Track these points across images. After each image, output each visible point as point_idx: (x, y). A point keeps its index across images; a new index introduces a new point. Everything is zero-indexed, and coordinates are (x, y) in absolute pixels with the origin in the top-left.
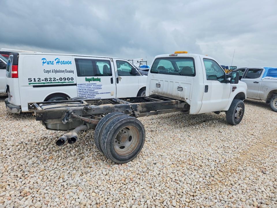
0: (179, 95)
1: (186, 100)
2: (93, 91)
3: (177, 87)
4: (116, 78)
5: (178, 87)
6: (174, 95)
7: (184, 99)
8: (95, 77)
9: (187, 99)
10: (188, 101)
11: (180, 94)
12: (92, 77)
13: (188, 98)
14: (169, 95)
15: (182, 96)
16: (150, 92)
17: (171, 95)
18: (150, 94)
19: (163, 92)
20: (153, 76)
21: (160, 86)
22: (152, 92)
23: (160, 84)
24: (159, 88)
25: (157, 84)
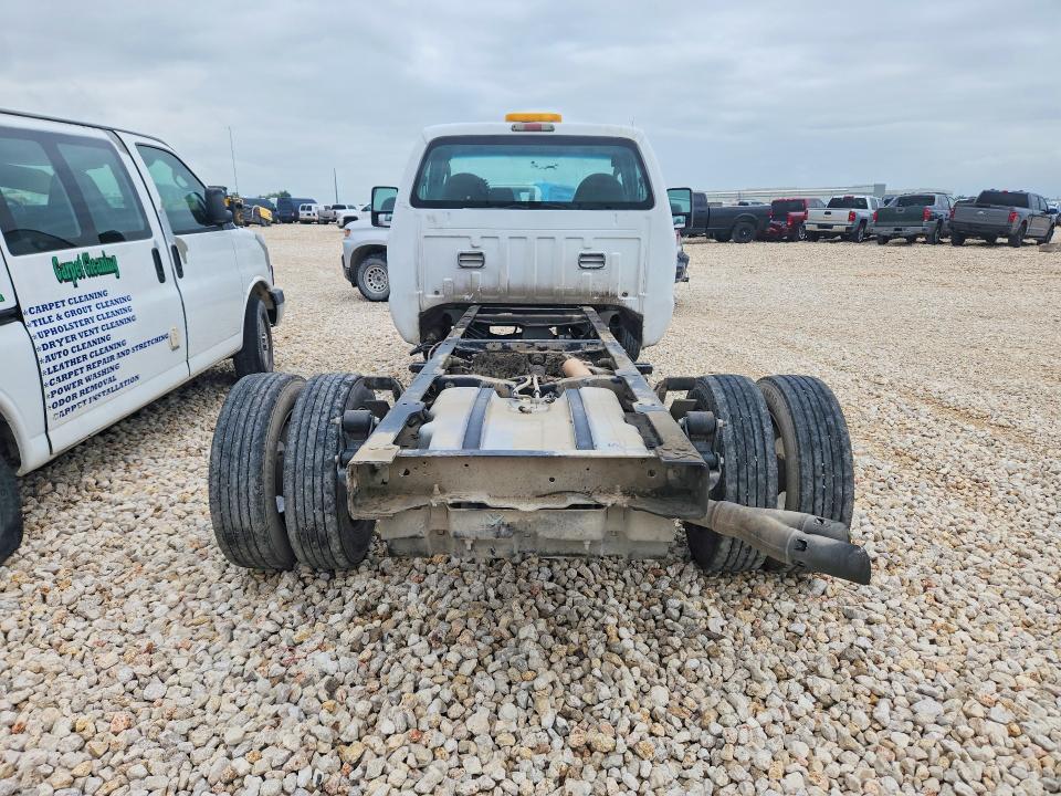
0: (590, 286)
1: (623, 298)
2: (107, 344)
3: (577, 257)
4: (170, 245)
5: (583, 256)
6: (565, 291)
7: (615, 296)
8: (95, 252)
9: (625, 295)
10: (631, 303)
11: (593, 281)
12: (80, 251)
13: (631, 292)
14: (539, 292)
15: (600, 288)
16: (423, 294)
17: (551, 292)
18: (427, 305)
19: (504, 284)
20: (434, 219)
21: (483, 262)
22: (437, 293)
23: (481, 254)
24: (475, 272)
25: (462, 255)
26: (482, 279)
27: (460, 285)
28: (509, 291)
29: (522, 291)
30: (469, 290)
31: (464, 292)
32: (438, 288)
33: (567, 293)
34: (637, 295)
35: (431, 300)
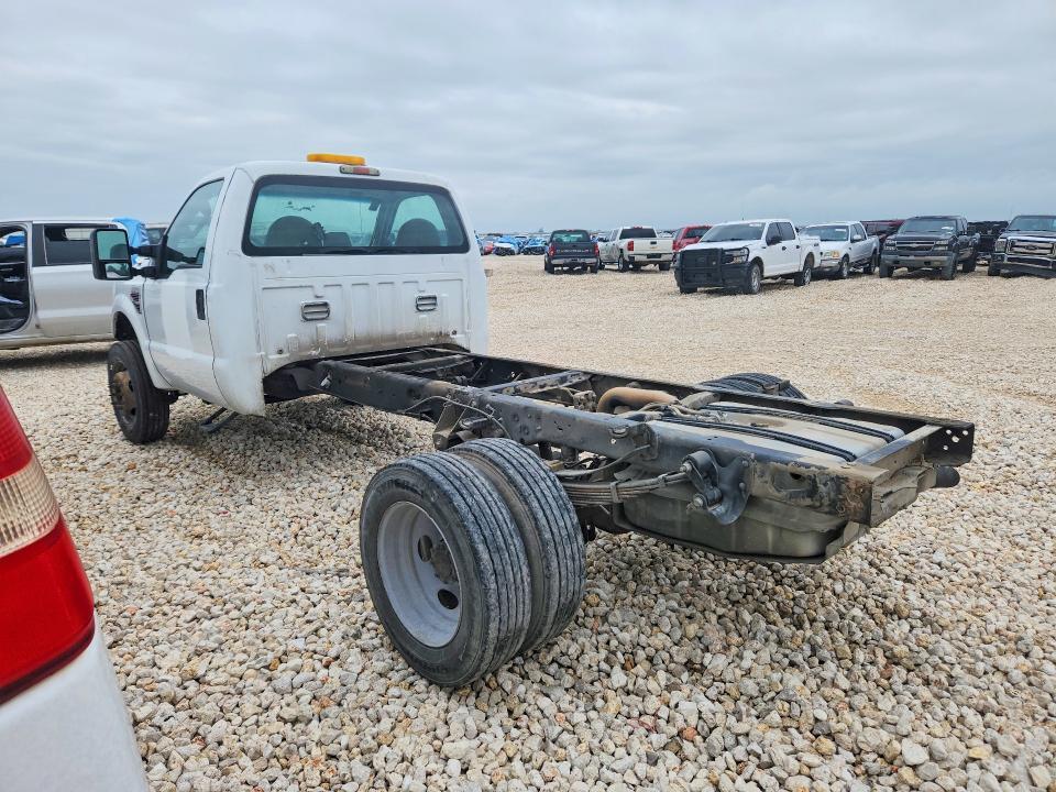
0: (427, 327)
1: (454, 336)
3: (414, 300)
5: (419, 299)
7: (447, 335)
9: (455, 333)
10: (460, 340)
11: (429, 323)
13: (459, 331)
15: (435, 329)
16: (266, 356)
17: (394, 338)
18: (271, 368)
19: (351, 334)
20: (272, 268)
21: (328, 312)
22: (280, 352)
23: (326, 304)
24: (320, 325)
25: (307, 306)
26: (329, 331)
27: (305, 340)
28: (357, 341)
29: (369, 340)
30: (316, 345)
31: (309, 349)
32: (281, 346)
33: (408, 337)
34: (463, 332)
35: (275, 361)
